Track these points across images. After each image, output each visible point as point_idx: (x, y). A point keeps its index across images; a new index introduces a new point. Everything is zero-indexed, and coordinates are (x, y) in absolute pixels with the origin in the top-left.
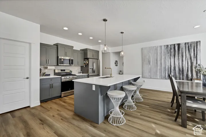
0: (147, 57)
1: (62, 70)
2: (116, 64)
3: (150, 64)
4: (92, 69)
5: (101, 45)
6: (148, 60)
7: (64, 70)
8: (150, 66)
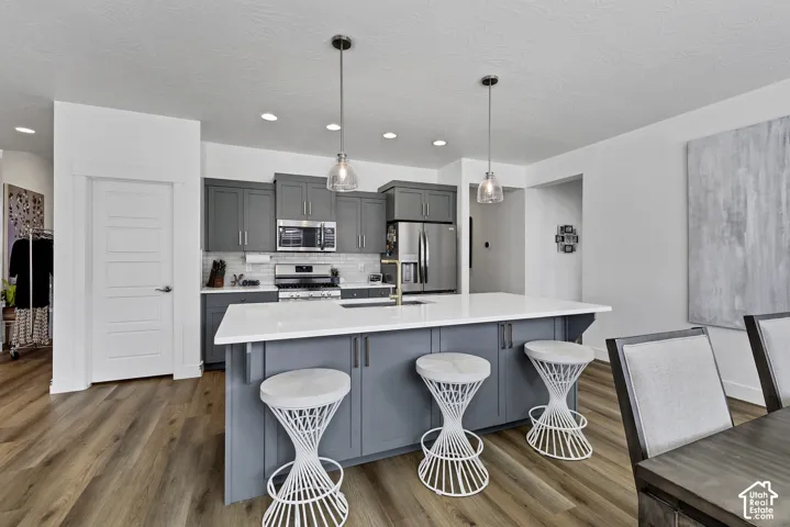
0: (722, 196)
1: (299, 268)
2: (566, 243)
3: (740, 238)
4: (415, 264)
5: (465, 161)
6: (725, 215)
7: (309, 269)
8: (739, 251)
